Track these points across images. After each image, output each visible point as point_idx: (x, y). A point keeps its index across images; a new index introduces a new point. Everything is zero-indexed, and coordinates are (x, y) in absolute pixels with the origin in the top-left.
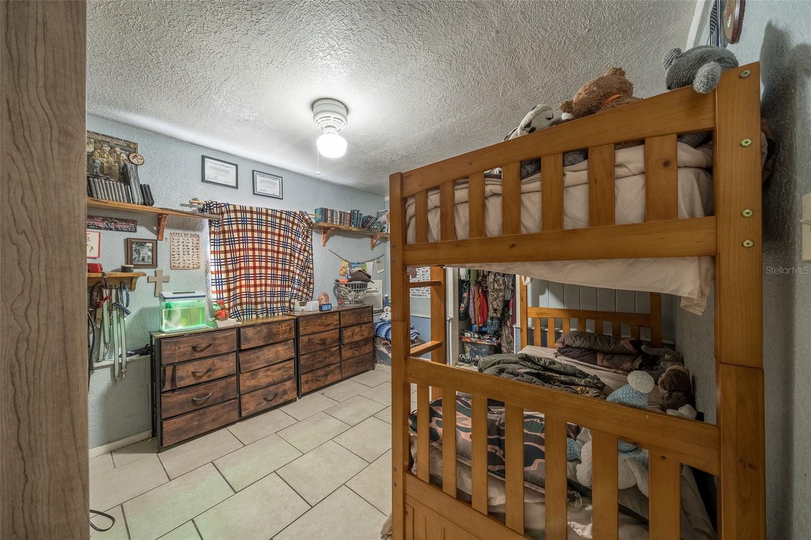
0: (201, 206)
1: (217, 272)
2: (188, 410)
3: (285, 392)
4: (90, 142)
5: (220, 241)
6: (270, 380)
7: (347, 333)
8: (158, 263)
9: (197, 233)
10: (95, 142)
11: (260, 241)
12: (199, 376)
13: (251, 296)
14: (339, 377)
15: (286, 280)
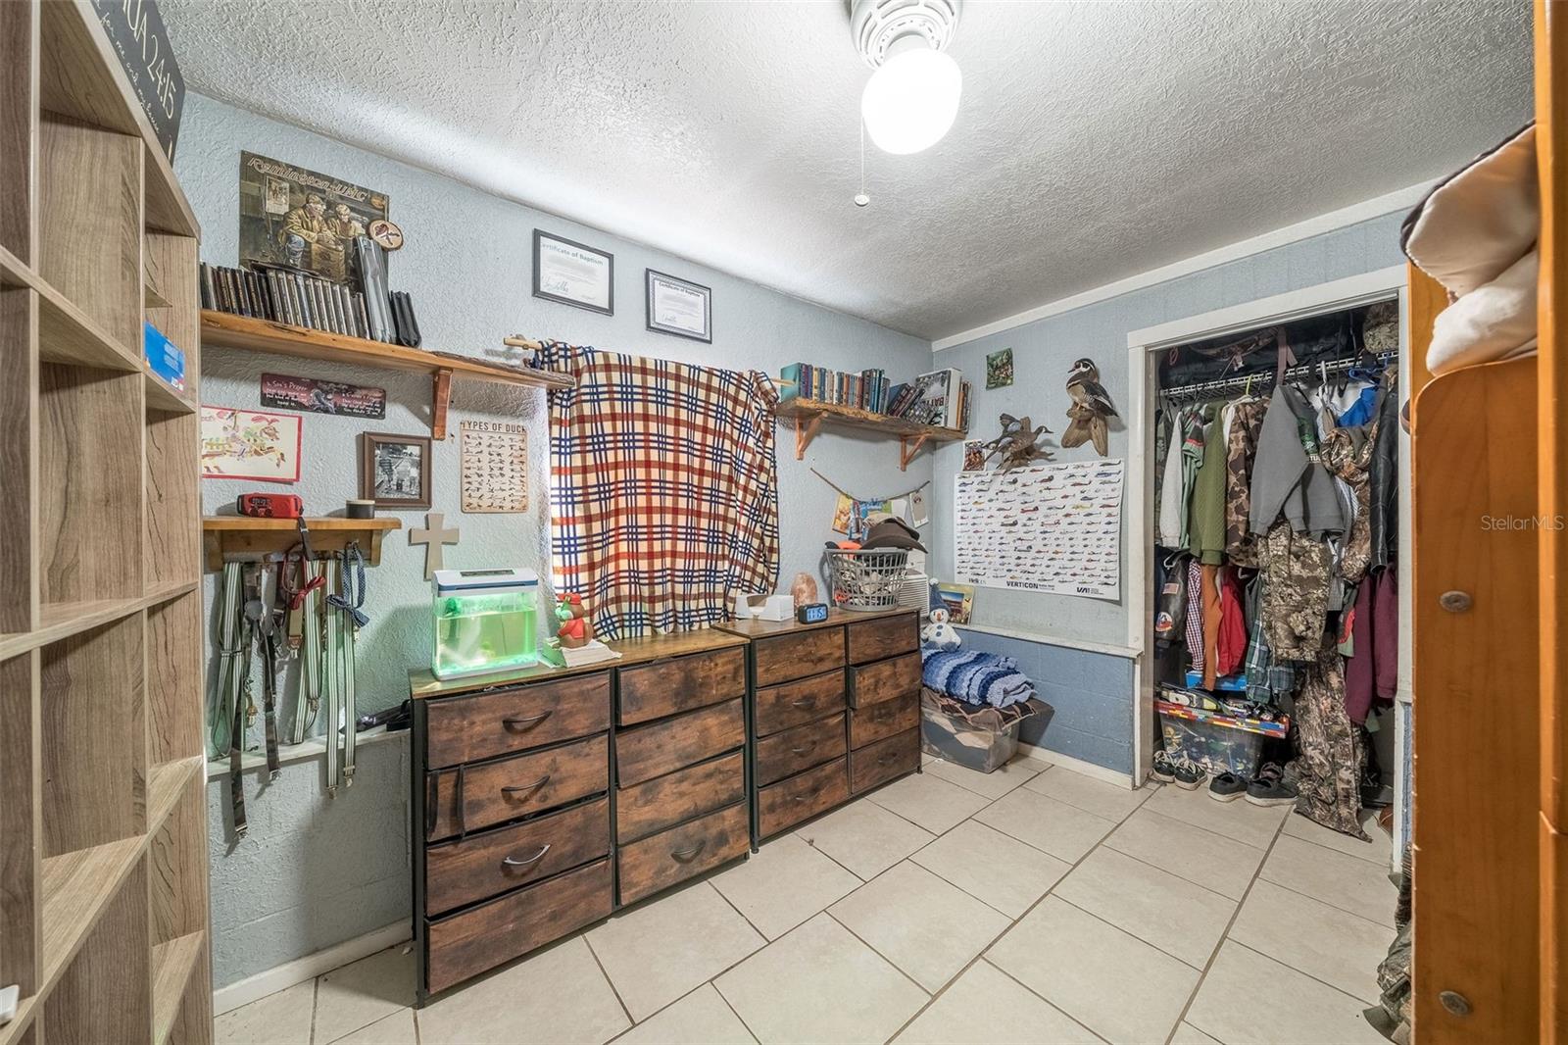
0: (531, 356)
1: (567, 521)
2: (490, 889)
3: (722, 839)
4: (281, 189)
5: (573, 442)
6: (686, 807)
7: (864, 680)
8: (433, 497)
9: (521, 424)
10: (292, 190)
11: (662, 443)
12: (519, 800)
13: (642, 581)
14: (843, 793)
15: (718, 543)
